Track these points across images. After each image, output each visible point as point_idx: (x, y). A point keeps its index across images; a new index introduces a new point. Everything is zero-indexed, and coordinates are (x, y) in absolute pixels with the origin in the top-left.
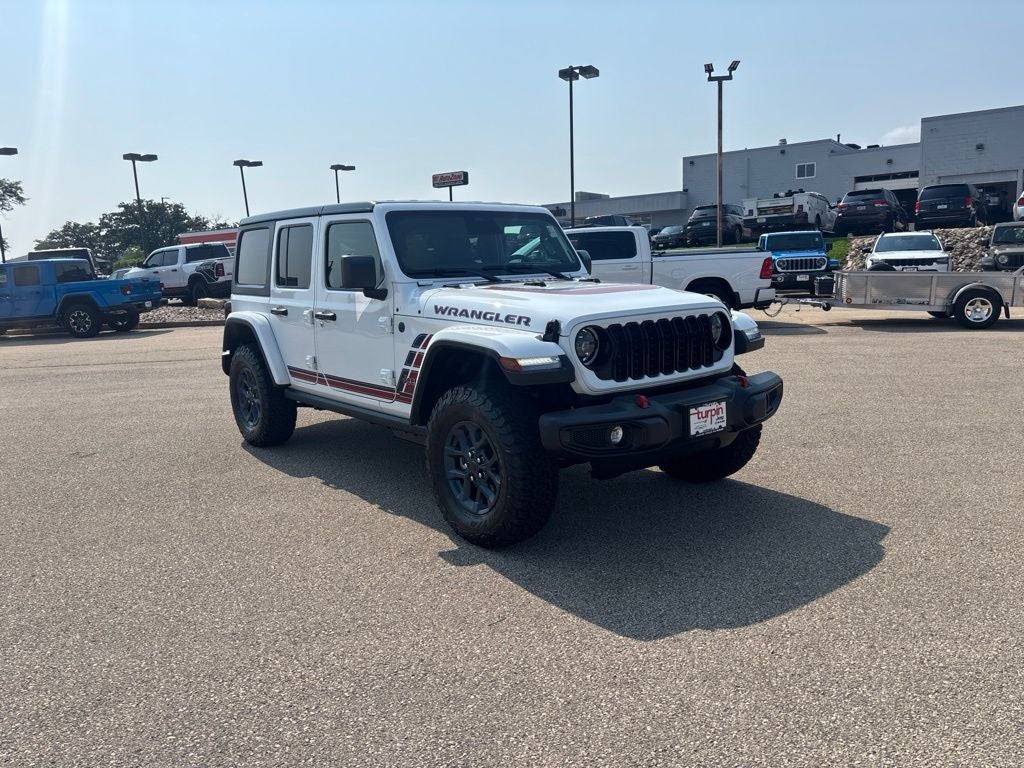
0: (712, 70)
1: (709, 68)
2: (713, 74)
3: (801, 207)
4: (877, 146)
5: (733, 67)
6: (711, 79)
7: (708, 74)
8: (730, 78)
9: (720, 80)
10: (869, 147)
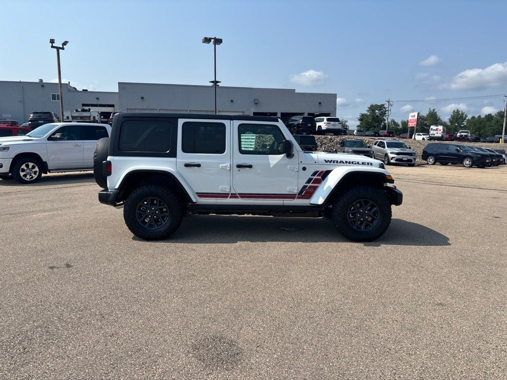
0: (54, 43)
1: (52, 41)
2: (54, 45)
3: (94, 117)
4: (87, 90)
5: (65, 43)
6: (52, 47)
7: (51, 44)
8: (63, 49)
9: (58, 49)
10: (83, 90)
